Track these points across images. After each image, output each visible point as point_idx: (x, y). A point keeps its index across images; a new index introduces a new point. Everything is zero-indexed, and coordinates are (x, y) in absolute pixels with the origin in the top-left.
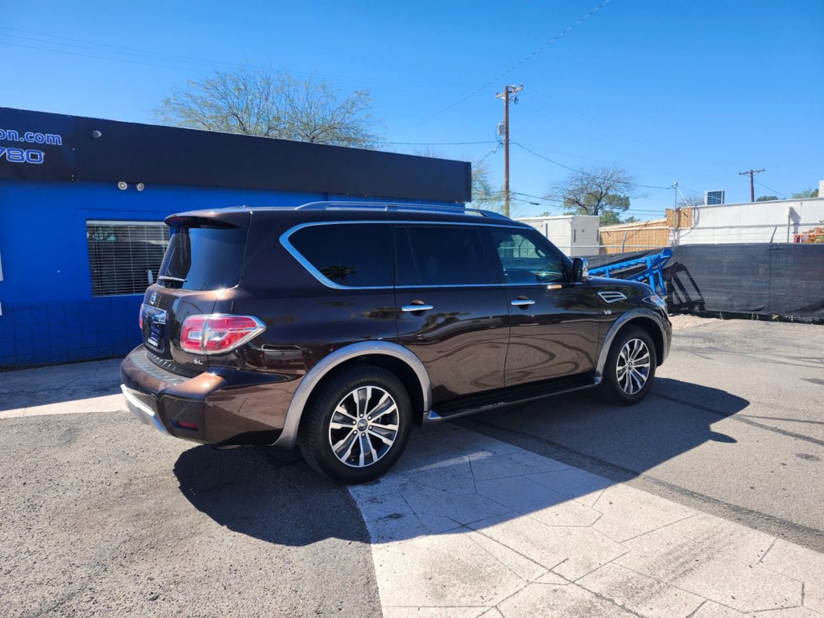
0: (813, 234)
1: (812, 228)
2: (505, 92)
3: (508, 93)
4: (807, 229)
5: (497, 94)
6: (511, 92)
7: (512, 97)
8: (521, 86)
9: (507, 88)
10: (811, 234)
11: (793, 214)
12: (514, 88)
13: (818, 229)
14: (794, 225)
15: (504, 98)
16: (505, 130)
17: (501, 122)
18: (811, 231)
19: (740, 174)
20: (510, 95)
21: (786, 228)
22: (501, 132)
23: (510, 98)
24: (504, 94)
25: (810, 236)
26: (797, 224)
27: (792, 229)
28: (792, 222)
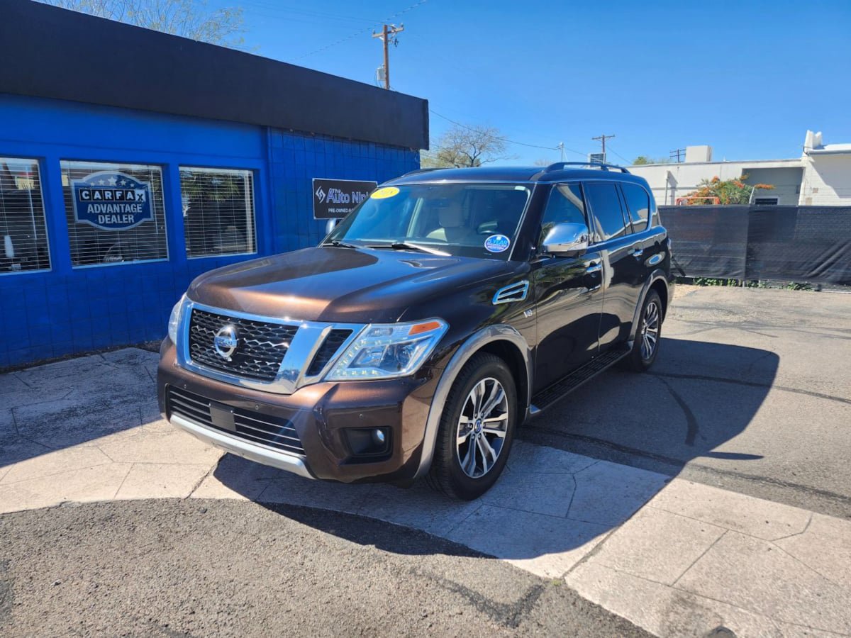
0: (691, 197)
1: (690, 191)
2: (383, 31)
3: (387, 33)
4: (685, 192)
5: (374, 33)
6: (390, 32)
7: (392, 38)
8: (402, 26)
9: (386, 27)
10: (689, 198)
11: (670, 178)
12: (393, 28)
13: (694, 193)
14: (672, 188)
15: (383, 39)
16: (385, 76)
17: (382, 67)
18: (689, 195)
19: (593, 139)
20: (389, 36)
21: (664, 191)
22: (381, 77)
23: (389, 39)
24: (383, 33)
25: (688, 200)
26: (674, 188)
27: (669, 192)
28: (669, 186)
